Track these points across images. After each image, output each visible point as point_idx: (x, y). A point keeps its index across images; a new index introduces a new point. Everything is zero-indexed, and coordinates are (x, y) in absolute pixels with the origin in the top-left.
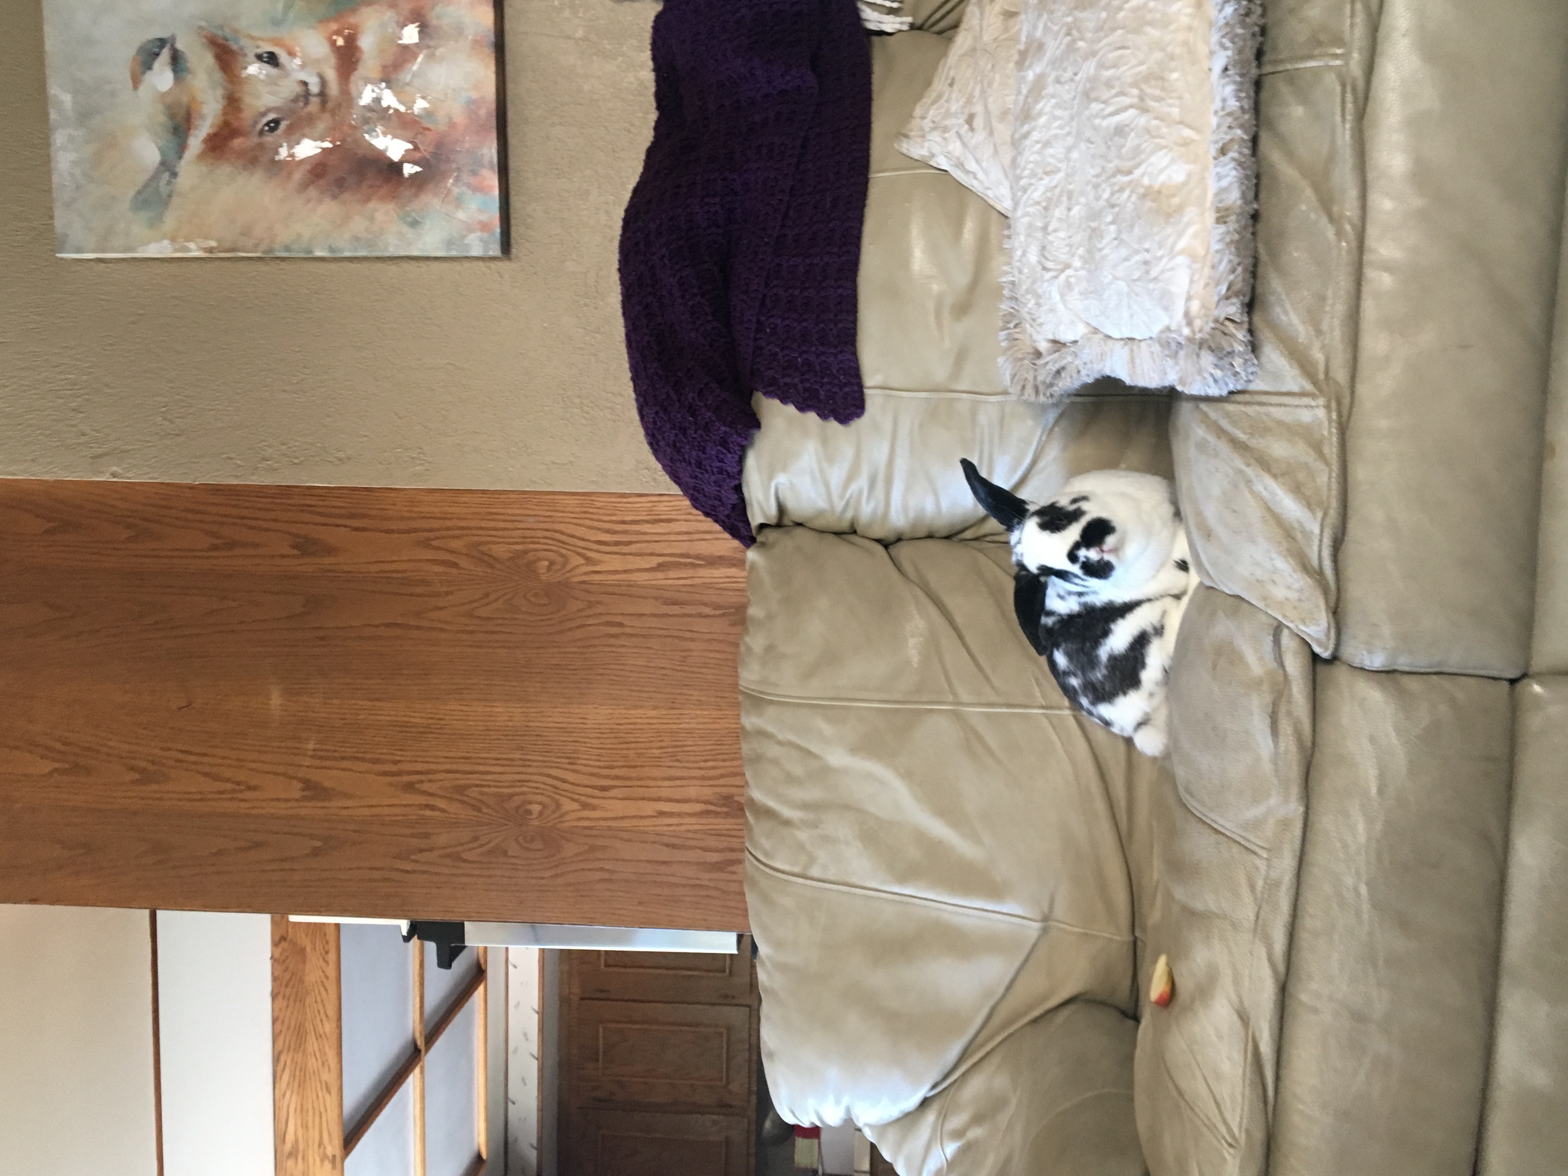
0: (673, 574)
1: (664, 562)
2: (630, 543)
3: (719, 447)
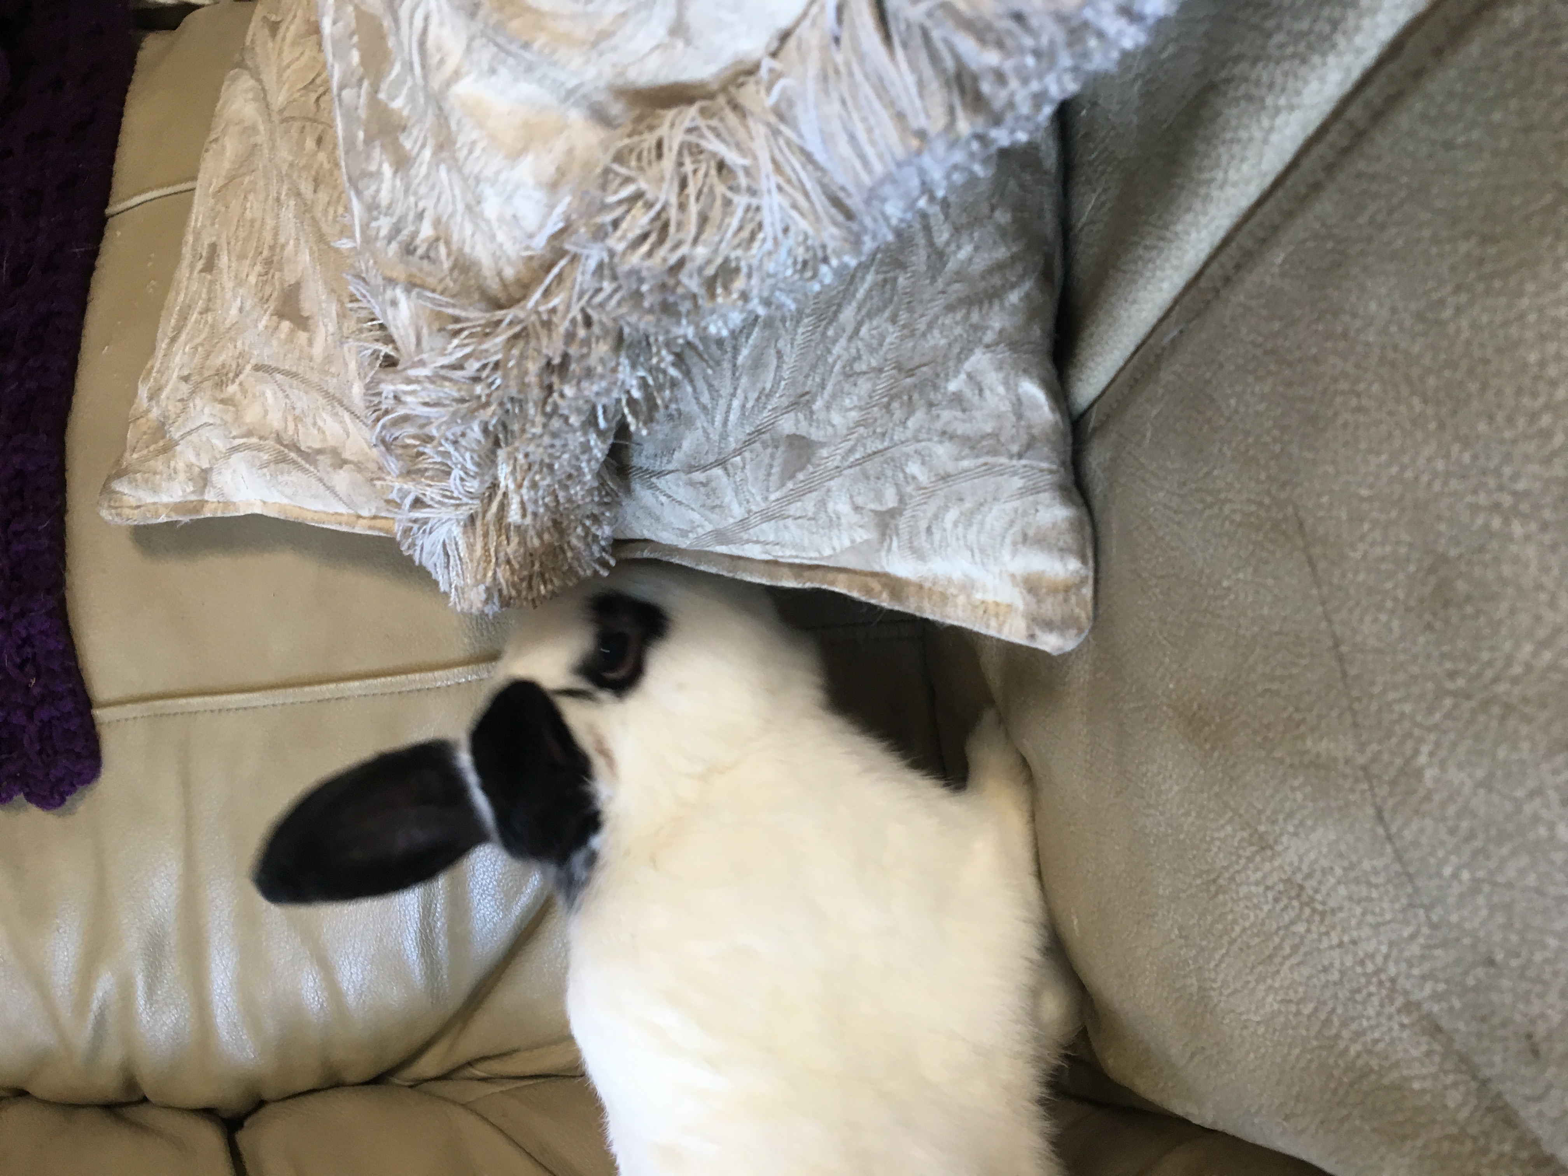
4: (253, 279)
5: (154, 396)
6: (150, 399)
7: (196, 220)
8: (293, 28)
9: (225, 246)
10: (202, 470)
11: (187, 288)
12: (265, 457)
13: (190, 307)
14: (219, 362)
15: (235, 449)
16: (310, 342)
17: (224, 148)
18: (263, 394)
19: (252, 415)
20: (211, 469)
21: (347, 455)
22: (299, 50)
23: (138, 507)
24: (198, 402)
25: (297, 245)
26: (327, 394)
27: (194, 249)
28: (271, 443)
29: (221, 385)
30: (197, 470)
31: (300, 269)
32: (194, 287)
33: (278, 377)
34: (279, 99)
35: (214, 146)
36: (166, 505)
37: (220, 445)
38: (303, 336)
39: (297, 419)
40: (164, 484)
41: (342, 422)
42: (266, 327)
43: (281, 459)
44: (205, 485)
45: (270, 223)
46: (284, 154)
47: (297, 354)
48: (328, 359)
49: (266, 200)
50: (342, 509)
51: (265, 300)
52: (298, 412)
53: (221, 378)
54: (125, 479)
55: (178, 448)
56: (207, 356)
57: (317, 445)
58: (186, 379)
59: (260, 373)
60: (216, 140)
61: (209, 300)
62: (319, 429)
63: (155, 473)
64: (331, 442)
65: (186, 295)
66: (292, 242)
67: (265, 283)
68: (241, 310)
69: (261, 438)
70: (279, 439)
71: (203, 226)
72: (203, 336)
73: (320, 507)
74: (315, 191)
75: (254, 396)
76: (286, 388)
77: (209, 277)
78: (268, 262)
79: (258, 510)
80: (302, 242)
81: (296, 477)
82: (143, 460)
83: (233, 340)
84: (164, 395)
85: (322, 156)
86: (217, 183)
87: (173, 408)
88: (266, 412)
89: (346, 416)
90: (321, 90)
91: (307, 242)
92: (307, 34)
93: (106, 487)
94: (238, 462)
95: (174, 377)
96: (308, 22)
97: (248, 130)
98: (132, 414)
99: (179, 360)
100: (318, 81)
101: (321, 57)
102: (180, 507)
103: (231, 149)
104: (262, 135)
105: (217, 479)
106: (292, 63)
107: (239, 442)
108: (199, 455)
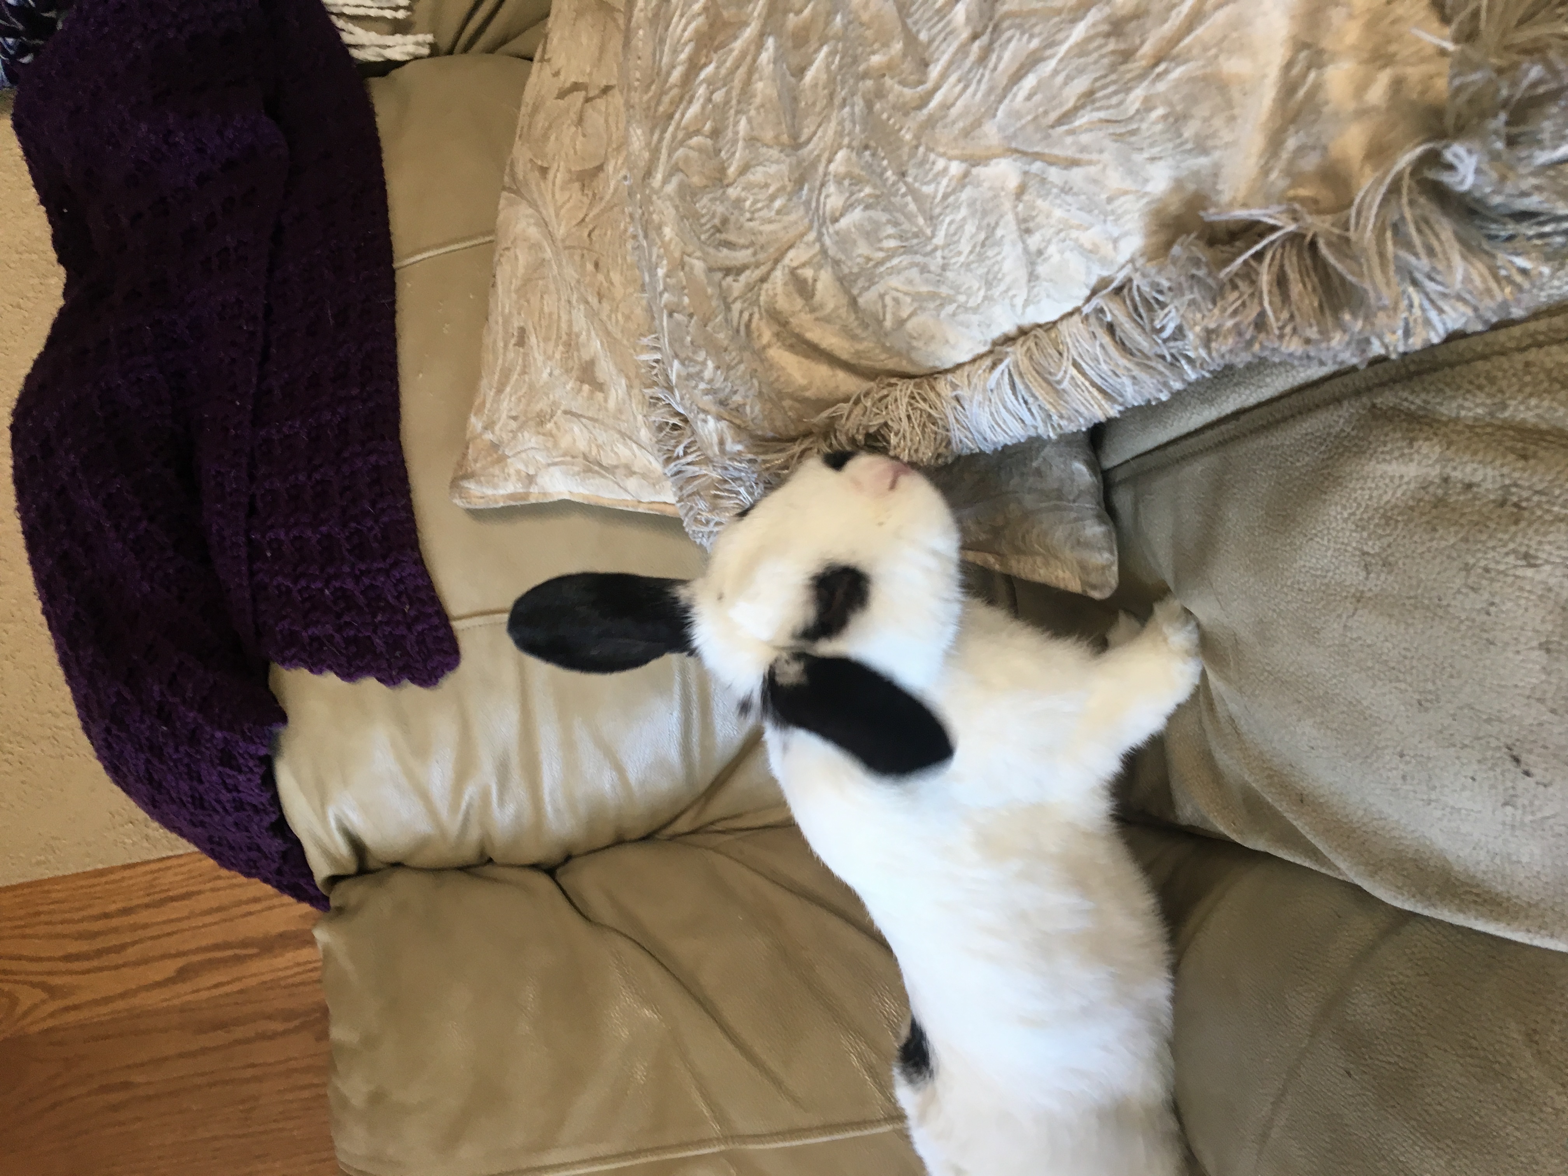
0: (205, 981)
1: (185, 967)
2: (123, 947)
3: (220, 768)
4: (558, 356)
5: (489, 426)
6: (486, 428)
7: (503, 307)
8: (559, 175)
9: (532, 330)
10: (528, 475)
11: (504, 355)
12: (576, 469)
13: (510, 370)
14: (538, 407)
15: (555, 464)
16: (606, 399)
17: (516, 257)
18: (572, 430)
19: (565, 442)
20: (536, 475)
21: (636, 469)
22: (567, 195)
23: (482, 498)
24: (526, 434)
25: (589, 336)
26: (620, 432)
27: (505, 327)
28: (580, 460)
29: (542, 423)
30: (523, 474)
31: (592, 351)
32: (511, 355)
33: (584, 420)
35: (507, 253)
36: (503, 496)
38: (599, 396)
39: (599, 447)
40: (501, 483)
41: (631, 449)
42: (573, 389)
43: (588, 470)
44: (531, 484)
45: (564, 317)
46: (571, 273)
47: (597, 407)
48: (620, 411)
49: (559, 299)
50: (629, 498)
51: (568, 371)
52: (600, 442)
53: (541, 420)
54: (472, 480)
55: (509, 460)
56: (528, 405)
57: (615, 463)
58: (515, 418)
59: (569, 416)
60: (508, 249)
61: (525, 366)
62: (616, 453)
63: (494, 476)
64: (623, 461)
65: (504, 361)
66: (584, 334)
67: (567, 359)
68: (551, 374)
69: (573, 457)
70: (585, 457)
71: (510, 313)
72: (524, 390)
73: (613, 496)
74: (600, 302)
75: (566, 431)
76: (590, 427)
77: (521, 350)
78: (568, 345)
79: (567, 497)
80: (593, 333)
81: (598, 481)
82: (484, 468)
83: (547, 395)
84: (497, 428)
85: (600, 277)
86: (516, 283)
87: (506, 437)
88: (574, 440)
89: (634, 446)
90: (591, 227)
91: (597, 335)
92: (571, 181)
93: (455, 483)
94: (556, 471)
95: (504, 416)
96: (570, 171)
97: (535, 247)
98: (468, 435)
99: (507, 405)
100: (587, 220)
101: (586, 201)
102: (512, 496)
103: (523, 258)
104: (548, 254)
105: (539, 480)
106: (564, 203)
107: (557, 460)
108: (527, 466)
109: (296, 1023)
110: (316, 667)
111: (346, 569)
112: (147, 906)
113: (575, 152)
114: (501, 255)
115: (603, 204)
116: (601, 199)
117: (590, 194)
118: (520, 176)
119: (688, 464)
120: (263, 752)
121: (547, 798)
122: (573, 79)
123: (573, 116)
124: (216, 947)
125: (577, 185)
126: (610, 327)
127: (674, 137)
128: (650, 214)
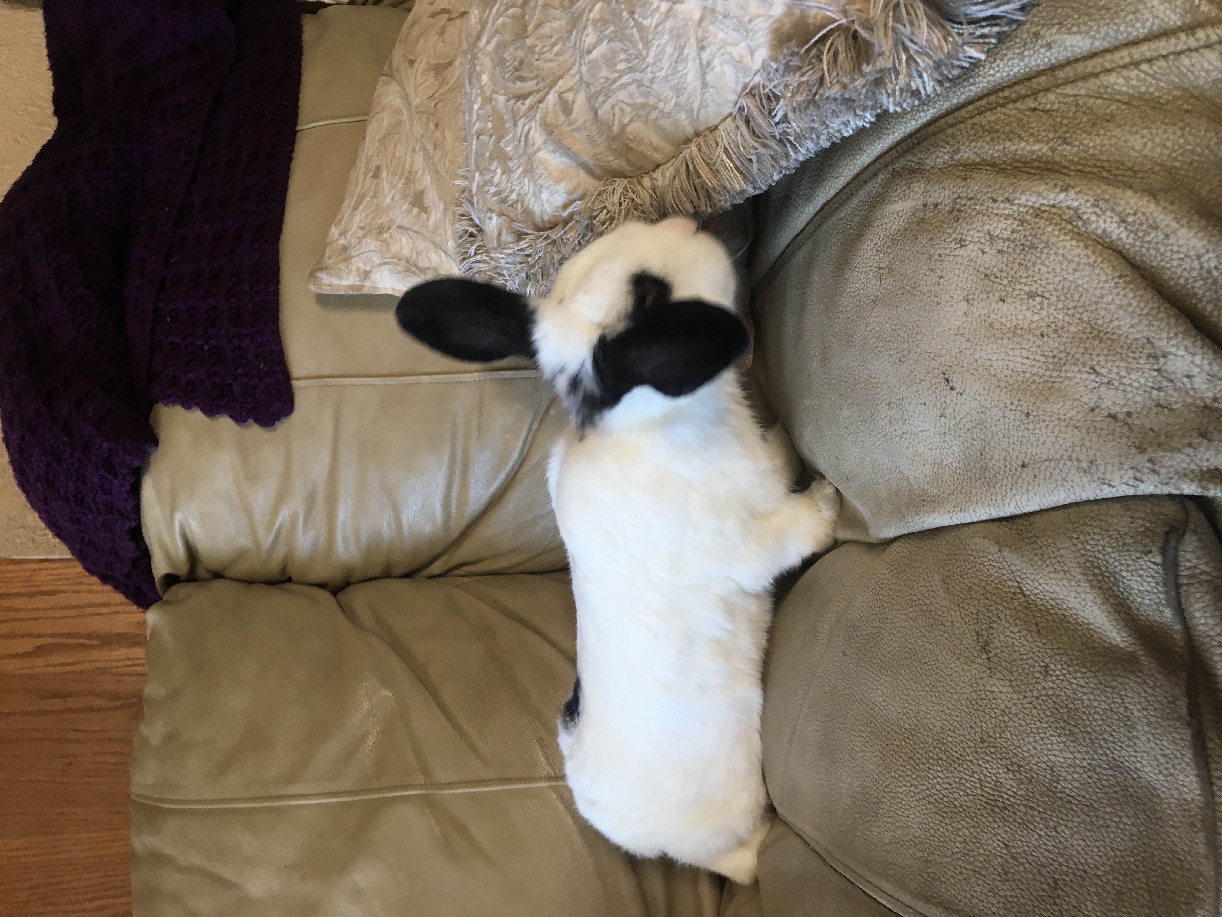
0: (56, 658)
1: (42, 646)
3: (101, 472)
4: (400, 186)
5: (343, 234)
6: (341, 235)
7: (368, 152)
8: (421, 65)
9: (385, 167)
10: (365, 271)
11: (363, 184)
12: (400, 268)
13: (365, 194)
14: (380, 222)
15: (385, 264)
16: (428, 219)
17: (383, 118)
18: (401, 239)
19: (394, 249)
20: (370, 271)
22: (425, 78)
23: (329, 286)
24: (368, 240)
25: (423, 173)
26: (434, 243)
27: (367, 165)
28: (403, 262)
29: (380, 233)
30: (362, 271)
31: (424, 184)
32: (367, 184)
33: (410, 233)
34: (416, 102)
35: (377, 115)
36: (344, 286)
37: (376, 260)
38: (424, 216)
39: (417, 253)
40: (345, 276)
41: (440, 256)
42: (406, 210)
43: (407, 270)
44: (366, 278)
45: (409, 160)
46: (418, 130)
47: (421, 224)
48: (436, 228)
49: (407, 148)
51: (405, 197)
52: (419, 250)
53: (381, 230)
54: (325, 272)
55: (353, 260)
56: (374, 219)
57: (427, 266)
58: (362, 228)
59: (400, 230)
60: (378, 113)
61: (375, 192)
63: (341, 270)
64: (433, 265)
65: (362, 188)
66: (420, 172)
67: (406, 188)
68: (393, 199)
69: (398, 259)
70: (407, 261)
71: (372, 156)
72: (372, 209)
74: (435, 150)
75: (397, 240)
76: (414, 238)
77: (375, 181)
78: (408, 179)
79: (390, 292)
80: (426, 172)
81: (414, 279)
82: (334, 264)
83: (387, 213)
84: (349, 234)
85: (438, 133)
86: (380, 135)
87: (354, 241)
88: (402, 247)
89: (443, 254)
90: (437, 100)
91: (429, 173)
92: (429, 70)
93: (312, 275)
94: (385, 270)
95: (355, 227)
96: (429, 64)
97: (397, 112)
98: (327, 241)
99: (358, 219)
100: (436, 96)
101: (437, 83)
102: (351, 287)
103: (387, 119)
104: (405, 117)
105: (372, 275)
106: (421, 84)
107: (387, 260)
108: (365, 264)
109: (119, 703)
110: (187, 405)
111: (223, 332)
112: (22, 595)
113: (435, 51)
114: (373, 117)
115: (448, 86)
116: (448, 83)
117: (441, 79)
118: (395, 65)
119: (477, 262)
120: (136, 463)
121: (339, 527)
122: (442, 7)
123: (438, 29)
124: (69, 635)
125: (432, 73)
126: (438, 168)
127: (498, 10)
128: (475, 66)
